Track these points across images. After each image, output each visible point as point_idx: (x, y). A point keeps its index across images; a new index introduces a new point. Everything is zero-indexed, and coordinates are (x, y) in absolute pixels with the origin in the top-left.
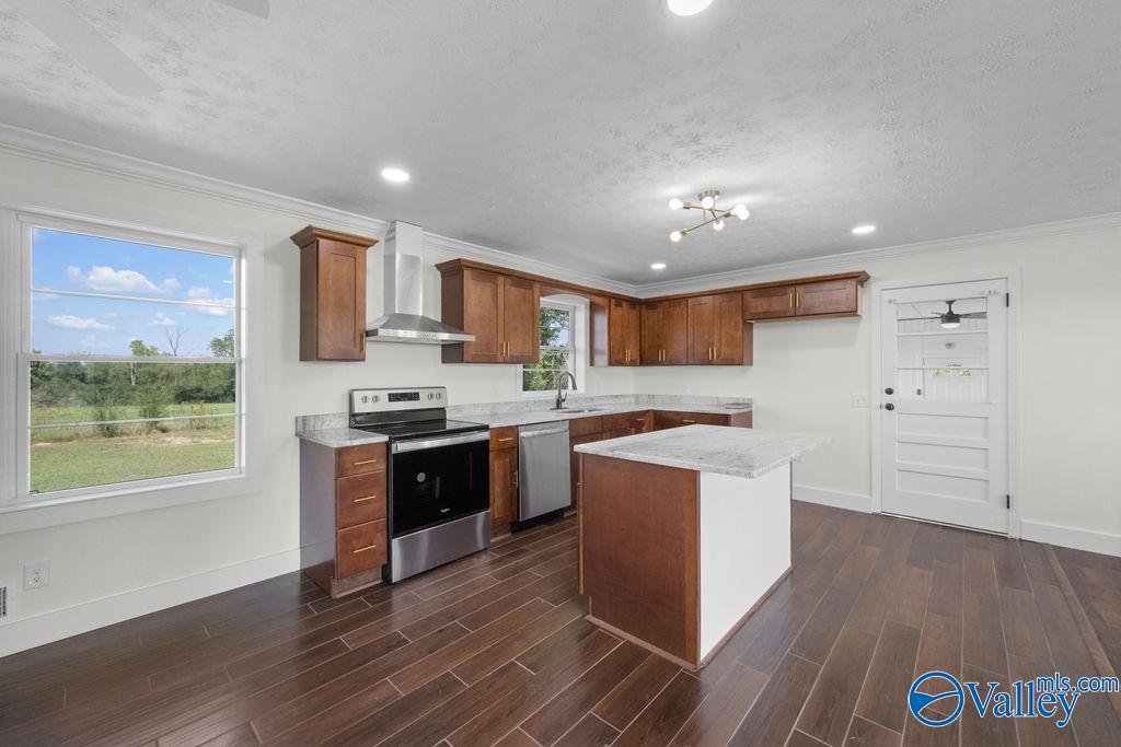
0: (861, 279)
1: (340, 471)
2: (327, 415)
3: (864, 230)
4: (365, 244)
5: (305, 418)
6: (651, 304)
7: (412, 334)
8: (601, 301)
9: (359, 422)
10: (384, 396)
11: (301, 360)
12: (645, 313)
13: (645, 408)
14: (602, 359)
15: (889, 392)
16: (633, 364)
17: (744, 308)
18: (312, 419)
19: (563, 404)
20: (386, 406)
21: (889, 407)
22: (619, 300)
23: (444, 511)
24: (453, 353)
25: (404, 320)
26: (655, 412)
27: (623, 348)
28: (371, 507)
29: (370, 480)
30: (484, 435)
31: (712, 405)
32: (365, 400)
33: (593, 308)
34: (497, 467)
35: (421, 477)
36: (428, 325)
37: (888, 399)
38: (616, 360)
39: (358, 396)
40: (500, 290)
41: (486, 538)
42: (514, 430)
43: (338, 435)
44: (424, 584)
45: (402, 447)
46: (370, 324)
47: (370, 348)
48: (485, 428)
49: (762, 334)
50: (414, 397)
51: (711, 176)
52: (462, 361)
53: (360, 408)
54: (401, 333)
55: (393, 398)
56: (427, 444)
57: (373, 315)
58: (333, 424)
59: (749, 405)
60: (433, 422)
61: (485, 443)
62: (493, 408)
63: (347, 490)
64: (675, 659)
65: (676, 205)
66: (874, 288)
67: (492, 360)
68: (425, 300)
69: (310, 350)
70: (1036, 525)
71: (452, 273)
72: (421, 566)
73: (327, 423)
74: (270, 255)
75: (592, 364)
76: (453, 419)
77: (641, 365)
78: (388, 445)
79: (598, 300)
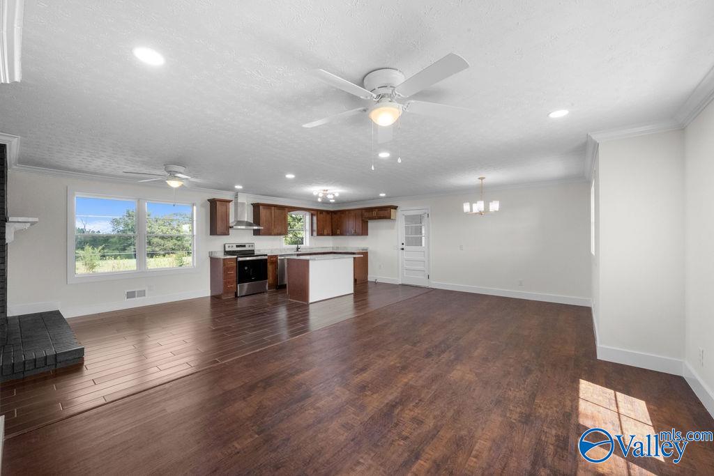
0: (395, 208)
1: (224, 265)
2: (218, 251)
3: (383, 195)
4: (229, 201)
5: (212, 252)
7: (244, 227)
8: (314, 212)
9: (227, 253)
10: (235, 246)
11: (211, 235)
12: (334, 215)
14: (315, 233)
15: (403, 244)
16: (328, 235)
17: (362, 215)
20: (235, 249)
21: (403, 249)
22: (321, 212)
23: (253, 278)
24: (257, 233)
25: (239, 223)
27: (323, 229)
28: (232, 275)
29: (232, 268)
30: (266, 257)
32: (229, 247)
33: (312, 215)
34: (270, 268)
35: (246, 268)
36: (249, 224)
38: (320, 234)
39: (227, 246)
40: (273, 212)
41: (269, 289)
42: (276, 256)
43: (221, 255)
44: (245, 298)
45: (240, 259)
46: (231, 225)
47: (231, 231)
48: (266, 255)
49: (371, 224)
50: (244, 246)
51: (326, 188)
52: (259, 235)
53: (227, 249)
54: (239, 227)
55: (237, 246)
56: (248, 259)
57: (232, 220)
58: (220, 253)
59: (366, 250)
60: (251, 253)
61: (266, 260)
62: (269, 249)
63: (226, 269)
66: (399, 210)
67: (270, 234)
68: (248, 216)
69: (213, 231)
70: (435, 284)
71: (256, 207)
72: (244, 294)
73: (218, 253)
74: (202, 206)
75: (312, 235)
76: (256, 253)
77: (332, 235)
78: (237, 258)
79: (313, 212)
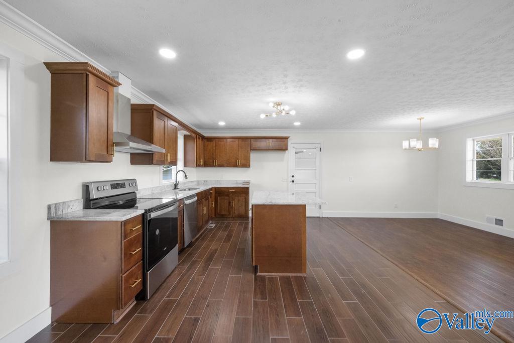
1: (125, 236)
2: (71, 201)
3: (297, 124)
4: (113, 84)
5: (56, 205)
6: (210, 139)
10: (108, 186)
12: (206, 143)
13: (212, 187)
15: (293, 176)
16: (202, 166)
17: (250, 145)
18: (61, 204)
19: (178, 187)
21: (292, 181)
22: (199, 136)
23: (165, 249)
26: (215, 188)
27: (200, 159)
28: (137, 256)
29: (137, 238)
31: (240, 184)
32: (98, 189)
33: (186, 139)
35: (158, 232)
37: (293, 179)
38: (198, 164)
40: (166, 125)
50: (123, 186)
55: (113, 187)
58: (74, 208)
62: (152, 190)
63: (128, 247)
64: (299, 275)
65: (271, 105)
66: (289, 142)
70: (327, 213)
71: (141, 111)
73: (71, 207)
75: (185, 166)
77: (204, 166)
78: (143, 215)
79: (194, 135)
